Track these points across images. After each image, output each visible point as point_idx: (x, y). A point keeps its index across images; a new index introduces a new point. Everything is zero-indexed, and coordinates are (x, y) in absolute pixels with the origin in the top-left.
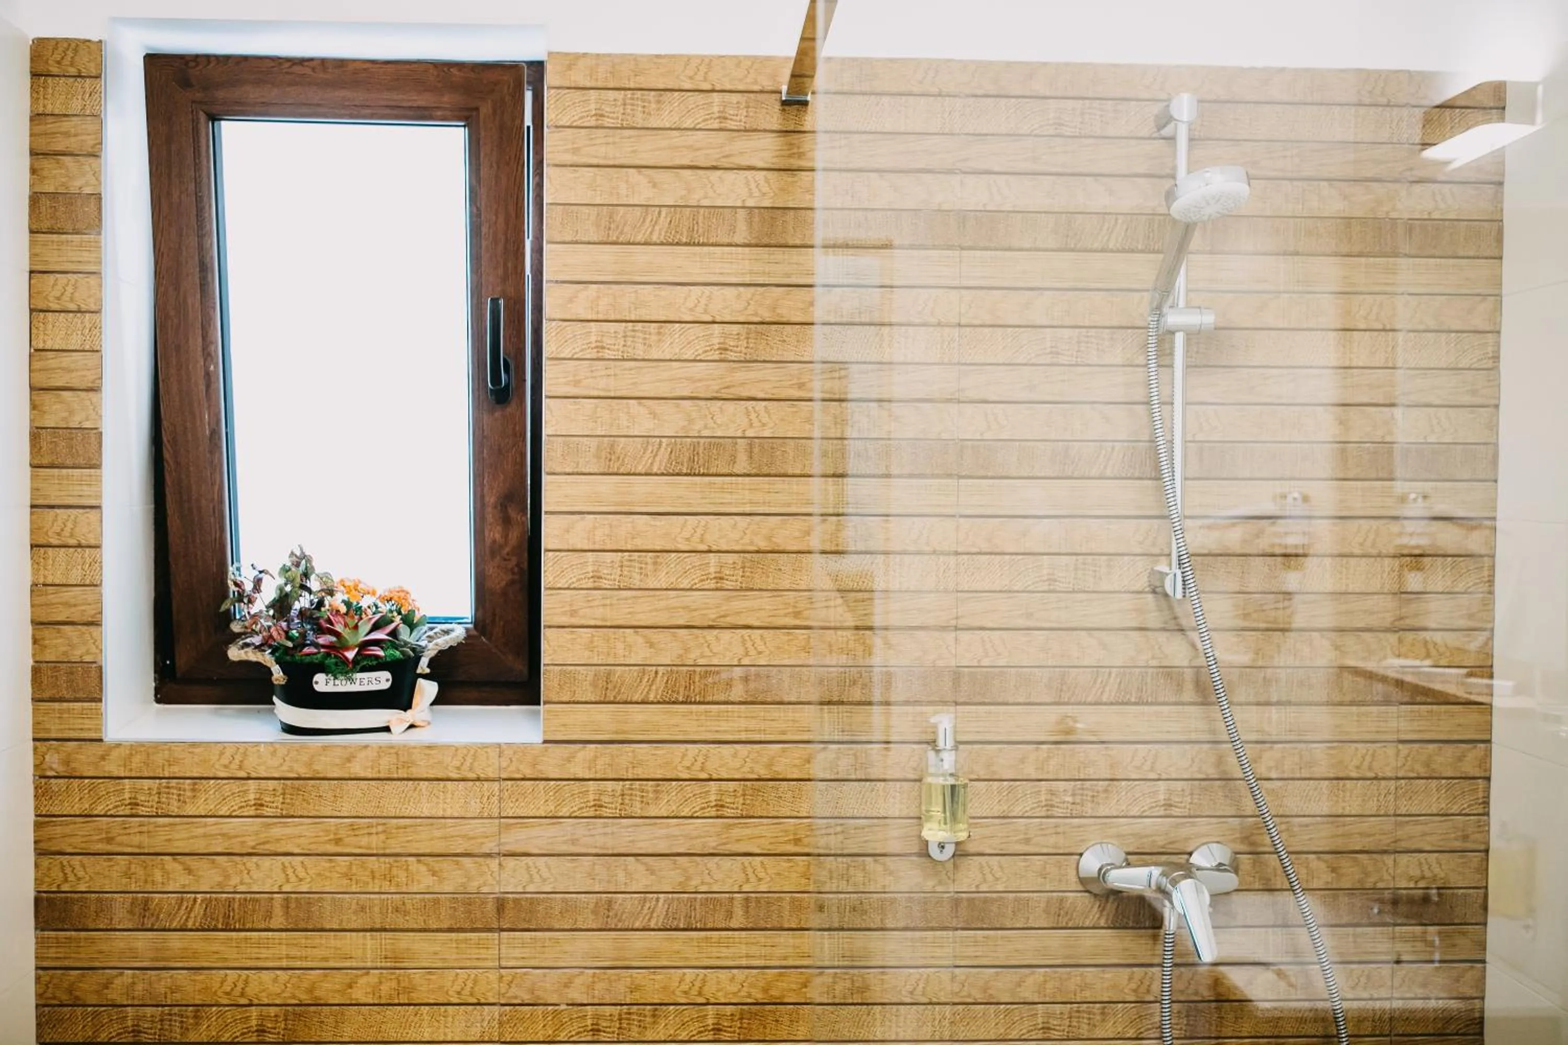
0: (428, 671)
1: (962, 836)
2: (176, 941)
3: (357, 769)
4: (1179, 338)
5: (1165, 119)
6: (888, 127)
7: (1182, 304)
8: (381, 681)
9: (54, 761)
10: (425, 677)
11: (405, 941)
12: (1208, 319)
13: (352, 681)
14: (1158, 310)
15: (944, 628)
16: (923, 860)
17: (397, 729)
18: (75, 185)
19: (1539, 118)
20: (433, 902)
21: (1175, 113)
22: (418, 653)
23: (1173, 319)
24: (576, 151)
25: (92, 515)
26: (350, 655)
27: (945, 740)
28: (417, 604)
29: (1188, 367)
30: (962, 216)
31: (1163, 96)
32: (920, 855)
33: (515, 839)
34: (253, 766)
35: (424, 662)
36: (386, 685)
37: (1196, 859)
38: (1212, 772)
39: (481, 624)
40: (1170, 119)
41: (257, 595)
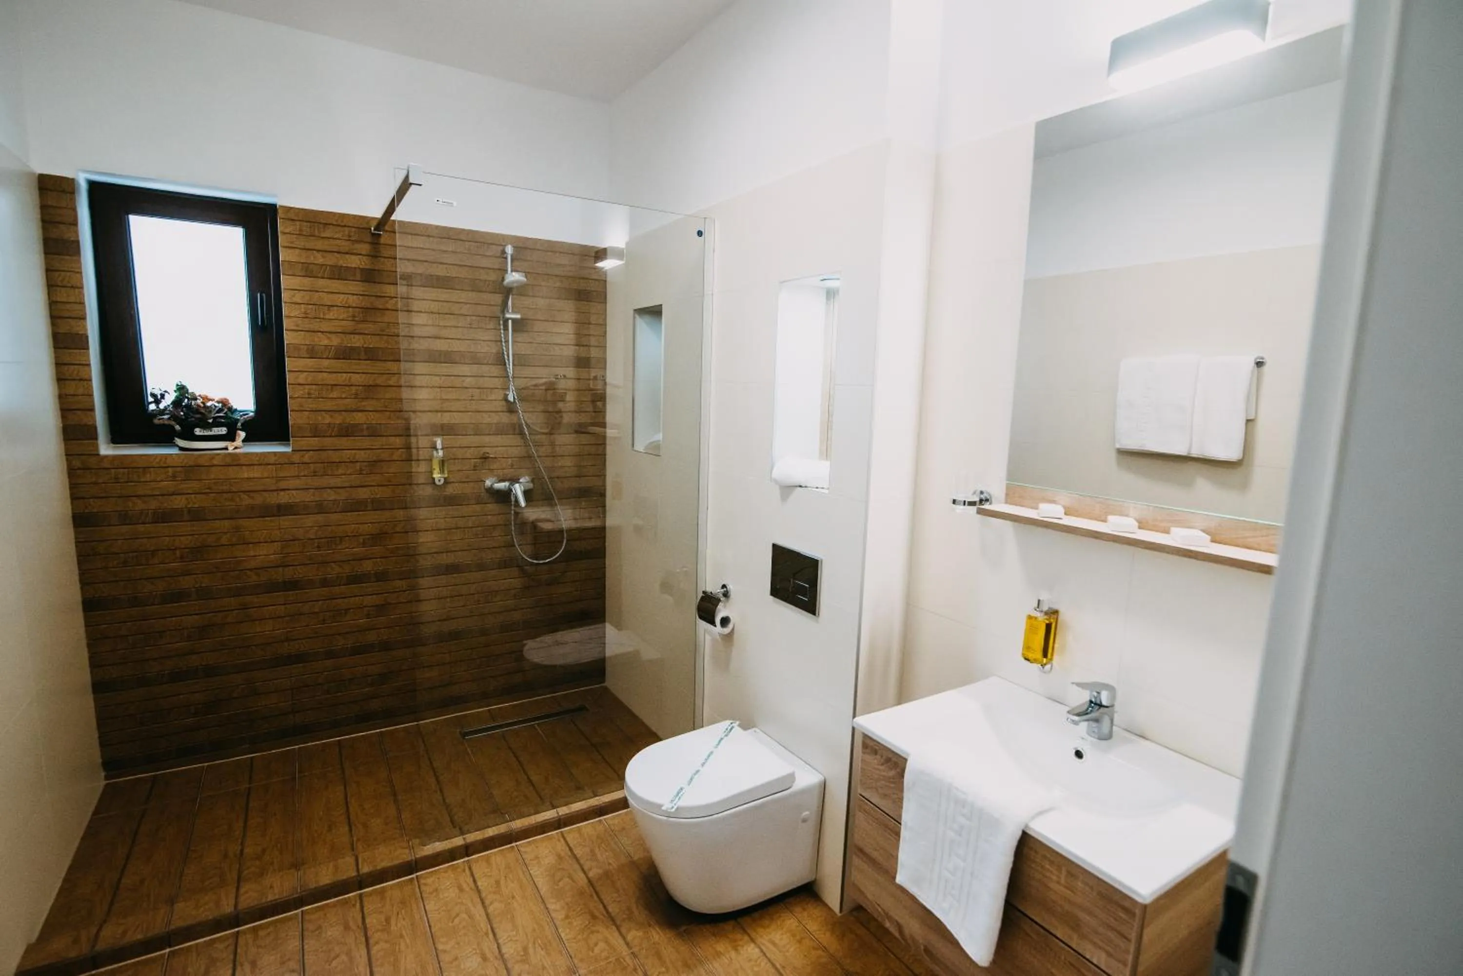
0: (241, 427)
1: (446, 476)
2: (141, 528)
3: (215, 462)
4: (510, 321)
5: (504, 252)
6: (415, 246)
7: (510, 311)
8: (223, 431)
9: (77, 463)
10: (240, 430)
11: (241, 522)
12: (518, 316)
13: (211, 431)
14: (503, 312)
15: (437, 411)
16: (433, 485)
17: (231, 449)
18: (66, 236)
19: (625, 259)
20: (252, 508)
21: (507, 251)
22: (237, 421)
23: (508, 316)
24: (292, 243)
25: (86, 368)
26: (210, 421)
27: (439, 446)
28: (232, 404)
29: (513, 331)
30: (438, 278)
31: (503, 244)
32: (431, 484)
33: (283, 485)
34: (169, 462)
35: (239, 424)
36: (224, 433)
37: (521, 481)
38: (526, 455)
39: (257, 412)
40: (505, 253)
41: (162, 400)
